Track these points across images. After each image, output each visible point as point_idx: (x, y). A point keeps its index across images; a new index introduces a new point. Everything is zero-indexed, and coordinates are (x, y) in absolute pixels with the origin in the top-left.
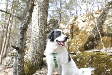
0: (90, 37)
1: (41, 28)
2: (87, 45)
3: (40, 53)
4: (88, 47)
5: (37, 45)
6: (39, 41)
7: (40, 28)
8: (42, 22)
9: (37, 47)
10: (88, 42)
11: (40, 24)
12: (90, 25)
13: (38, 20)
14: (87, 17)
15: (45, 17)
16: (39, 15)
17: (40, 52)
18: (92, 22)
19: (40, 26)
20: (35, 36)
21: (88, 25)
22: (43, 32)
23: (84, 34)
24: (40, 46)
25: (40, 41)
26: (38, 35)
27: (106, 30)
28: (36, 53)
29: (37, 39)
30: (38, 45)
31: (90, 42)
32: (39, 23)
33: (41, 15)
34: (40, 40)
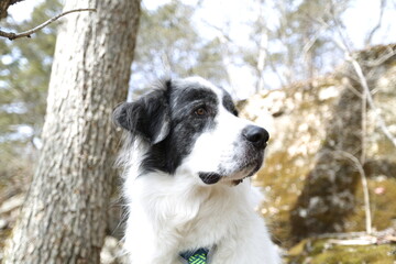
0: (309, 177)
1: (94, 112)
2: (303, 213)
3: (79, 256)
4: (308, 223)
5: (65, 204)
6: (80, 181)
7: (89, 114)
8: (103, 84)
9: (67, 220)
10: (302, 201)
11: (93, 94)
12: (303, 127)
13: (81, 74)
14: (288, 96)
15: (122, 61)
16: (91, 49)
17: (82, 246)
18: (311, 117)
19: (93, 102)
20: (59, 158)
21: (292, 127)
22: (105, 138)
23: (279, 167)
24: (83, 211)
25: (84, 184)
26: (76, 150)
27: (375, 148)
28: (54, 252)
29: (69, 171)
30: (73, 208)
31: (314, 201)
32: (85, 87)
33: (102, 51)
34: (85, 177)
